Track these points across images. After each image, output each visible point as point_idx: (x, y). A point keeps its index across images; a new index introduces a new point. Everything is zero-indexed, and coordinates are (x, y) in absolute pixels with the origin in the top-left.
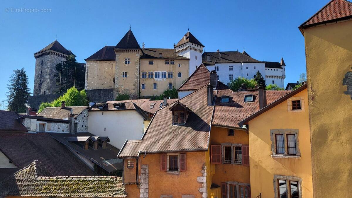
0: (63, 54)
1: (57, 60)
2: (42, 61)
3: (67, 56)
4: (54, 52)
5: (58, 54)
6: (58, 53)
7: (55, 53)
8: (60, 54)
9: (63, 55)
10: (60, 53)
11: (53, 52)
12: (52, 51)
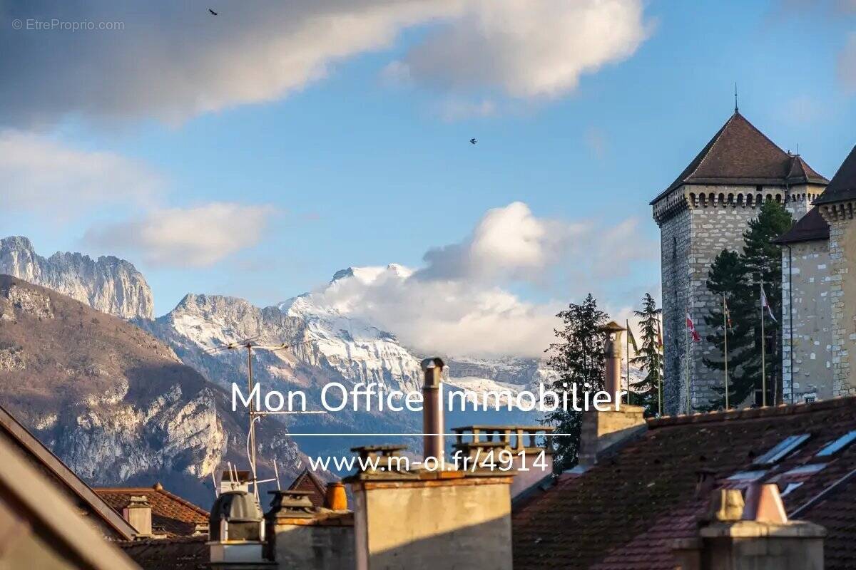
0: (753, 192)
1: (728, 230)
2: (675, 239)
3: (778, 196)
4: (707, 191)
5: (731, 196)
6: (726, 191)
7: (712, 196)
8: (740, 196)
9: (760, 196)
10: (737, 191)
11: (702, 195)
12: (698, 191)
